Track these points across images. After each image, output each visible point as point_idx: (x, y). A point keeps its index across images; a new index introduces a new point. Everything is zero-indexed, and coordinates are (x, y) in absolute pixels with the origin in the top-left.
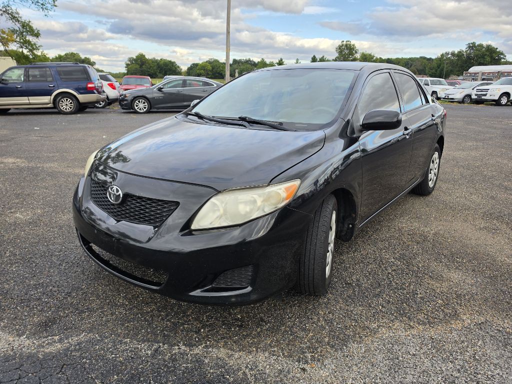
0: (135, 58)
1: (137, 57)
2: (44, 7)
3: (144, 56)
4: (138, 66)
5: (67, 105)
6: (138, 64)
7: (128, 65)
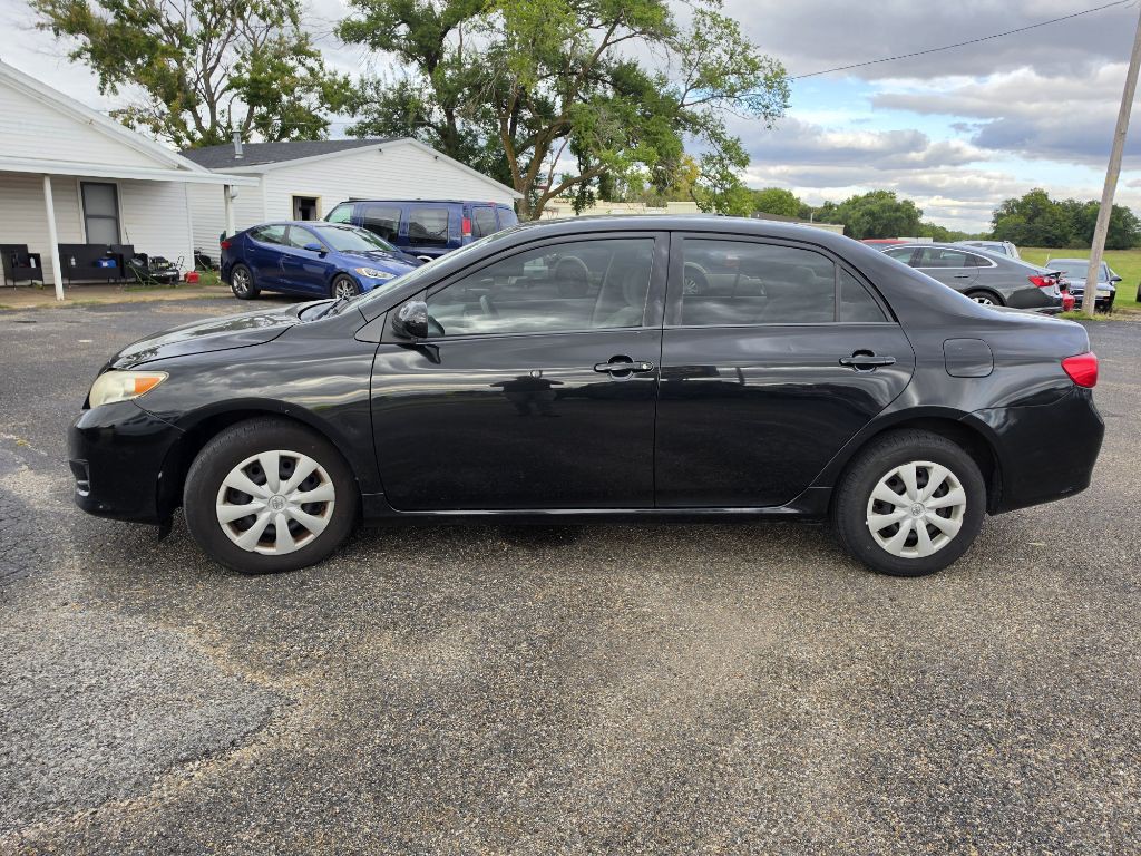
0: (1020, 200)
1: (1025, 198)
2: (768, 111)
3: (1046, 196)
4: (1022, 220)
6: (1025, 214)
7: (999, 216)
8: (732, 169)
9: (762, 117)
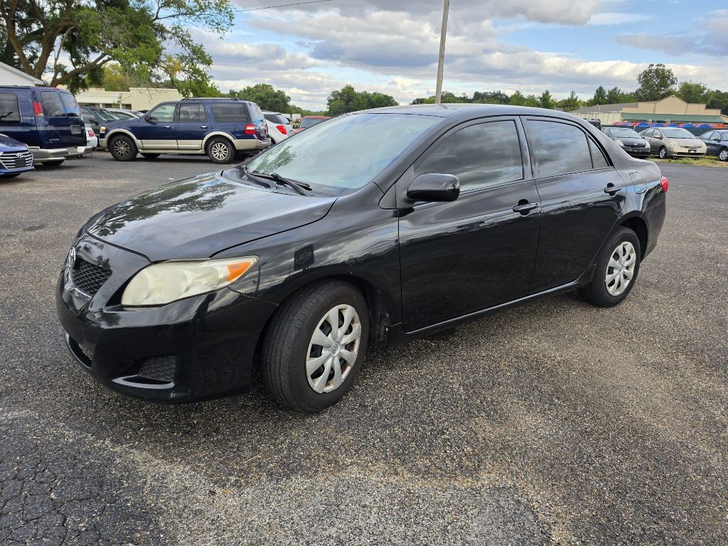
0: (340, 91)
1: (343, 90)
2: (219, 27)
3: (353, 89)
4: (343, 103)
5: (220, 151)
6: (344, 100)
7: (330, 101)
8: (200, 67)
9: (216, 30)
